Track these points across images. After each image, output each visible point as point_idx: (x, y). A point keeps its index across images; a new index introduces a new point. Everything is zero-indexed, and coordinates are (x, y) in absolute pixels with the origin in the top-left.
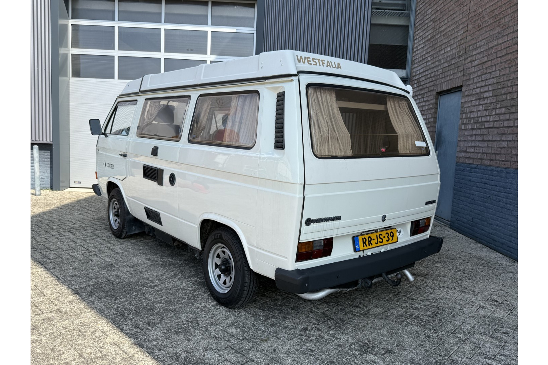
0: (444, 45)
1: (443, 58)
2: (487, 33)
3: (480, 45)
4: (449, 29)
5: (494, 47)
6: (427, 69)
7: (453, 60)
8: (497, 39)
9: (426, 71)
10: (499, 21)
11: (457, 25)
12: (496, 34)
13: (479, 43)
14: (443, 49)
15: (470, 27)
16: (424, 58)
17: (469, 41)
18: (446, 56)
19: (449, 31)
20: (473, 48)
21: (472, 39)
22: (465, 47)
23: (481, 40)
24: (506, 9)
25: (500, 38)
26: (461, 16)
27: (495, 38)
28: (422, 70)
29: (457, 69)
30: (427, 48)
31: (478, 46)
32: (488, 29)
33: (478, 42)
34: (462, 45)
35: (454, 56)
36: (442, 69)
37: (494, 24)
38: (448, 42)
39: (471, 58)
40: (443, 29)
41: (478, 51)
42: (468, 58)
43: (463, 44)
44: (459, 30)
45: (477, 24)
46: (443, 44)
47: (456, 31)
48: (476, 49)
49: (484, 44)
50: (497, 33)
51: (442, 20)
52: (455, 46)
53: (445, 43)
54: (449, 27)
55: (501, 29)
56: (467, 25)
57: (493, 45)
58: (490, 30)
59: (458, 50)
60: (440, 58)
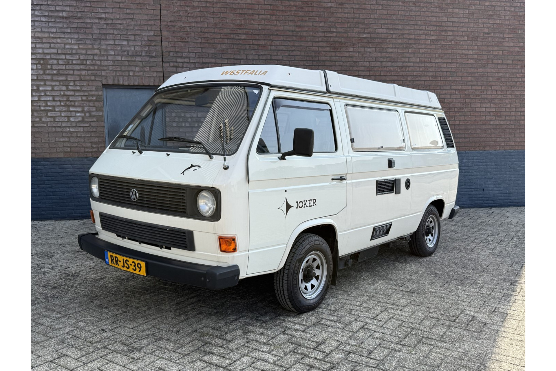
0: (111, 35)
1: (111, 50)
2: (198, 49)
3: (189, 56)
4: (119, 22)
5: (210, 63)
6: (69, 53)
7: (139, 57)
8: (214, 58)
9: (65, 54)
10: (214, 45)
11: (139, 23)
12: (211, 53)
13: (186, 54)
14: (110, 39)
15: (165, 33)
16: (52, 35)
17: (166, 47)
18: (119, 48)
19: (120, 24)
20: (175, 55)
21: (172, 46)
22: (160, 50)
23: (189, 52)
24: (221, 38)
25: (218, 58)
26: (145, 17)
27: (210, 56)
28: (54, 51)
29: (148, 68)
30: (61, 26)
31: (184, 55)
32: (199, 46)
33: (185, 52)
34: (153, 46)
35: (138, 53)
36: (114, 61)
37: (207, 44)
38: (121, 35)
39: (175, 64)
40: (103, 16)
41: (186, 60)
42: (169, 62)
43: (155, 46)
44: (143, 30)
45: (178, 35)
46: (109, 34)
47: (136, 28)
48: (181, 57)
49: (194, 56)
50: (213, 53)
51: (99, 6)
52: (139, 44)
53: (113, 34)
54: (119, 19)
55: (218, 52)
56: (159, 29)
57: (209, 61)
58: (202, 48)
59: (146, 49)
60: (104, 47)
